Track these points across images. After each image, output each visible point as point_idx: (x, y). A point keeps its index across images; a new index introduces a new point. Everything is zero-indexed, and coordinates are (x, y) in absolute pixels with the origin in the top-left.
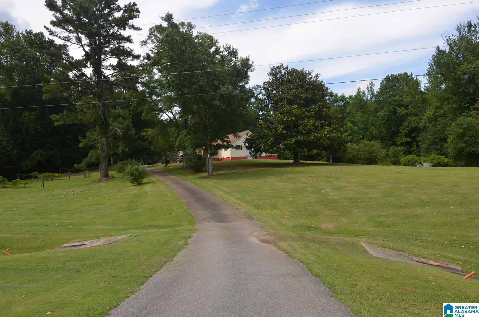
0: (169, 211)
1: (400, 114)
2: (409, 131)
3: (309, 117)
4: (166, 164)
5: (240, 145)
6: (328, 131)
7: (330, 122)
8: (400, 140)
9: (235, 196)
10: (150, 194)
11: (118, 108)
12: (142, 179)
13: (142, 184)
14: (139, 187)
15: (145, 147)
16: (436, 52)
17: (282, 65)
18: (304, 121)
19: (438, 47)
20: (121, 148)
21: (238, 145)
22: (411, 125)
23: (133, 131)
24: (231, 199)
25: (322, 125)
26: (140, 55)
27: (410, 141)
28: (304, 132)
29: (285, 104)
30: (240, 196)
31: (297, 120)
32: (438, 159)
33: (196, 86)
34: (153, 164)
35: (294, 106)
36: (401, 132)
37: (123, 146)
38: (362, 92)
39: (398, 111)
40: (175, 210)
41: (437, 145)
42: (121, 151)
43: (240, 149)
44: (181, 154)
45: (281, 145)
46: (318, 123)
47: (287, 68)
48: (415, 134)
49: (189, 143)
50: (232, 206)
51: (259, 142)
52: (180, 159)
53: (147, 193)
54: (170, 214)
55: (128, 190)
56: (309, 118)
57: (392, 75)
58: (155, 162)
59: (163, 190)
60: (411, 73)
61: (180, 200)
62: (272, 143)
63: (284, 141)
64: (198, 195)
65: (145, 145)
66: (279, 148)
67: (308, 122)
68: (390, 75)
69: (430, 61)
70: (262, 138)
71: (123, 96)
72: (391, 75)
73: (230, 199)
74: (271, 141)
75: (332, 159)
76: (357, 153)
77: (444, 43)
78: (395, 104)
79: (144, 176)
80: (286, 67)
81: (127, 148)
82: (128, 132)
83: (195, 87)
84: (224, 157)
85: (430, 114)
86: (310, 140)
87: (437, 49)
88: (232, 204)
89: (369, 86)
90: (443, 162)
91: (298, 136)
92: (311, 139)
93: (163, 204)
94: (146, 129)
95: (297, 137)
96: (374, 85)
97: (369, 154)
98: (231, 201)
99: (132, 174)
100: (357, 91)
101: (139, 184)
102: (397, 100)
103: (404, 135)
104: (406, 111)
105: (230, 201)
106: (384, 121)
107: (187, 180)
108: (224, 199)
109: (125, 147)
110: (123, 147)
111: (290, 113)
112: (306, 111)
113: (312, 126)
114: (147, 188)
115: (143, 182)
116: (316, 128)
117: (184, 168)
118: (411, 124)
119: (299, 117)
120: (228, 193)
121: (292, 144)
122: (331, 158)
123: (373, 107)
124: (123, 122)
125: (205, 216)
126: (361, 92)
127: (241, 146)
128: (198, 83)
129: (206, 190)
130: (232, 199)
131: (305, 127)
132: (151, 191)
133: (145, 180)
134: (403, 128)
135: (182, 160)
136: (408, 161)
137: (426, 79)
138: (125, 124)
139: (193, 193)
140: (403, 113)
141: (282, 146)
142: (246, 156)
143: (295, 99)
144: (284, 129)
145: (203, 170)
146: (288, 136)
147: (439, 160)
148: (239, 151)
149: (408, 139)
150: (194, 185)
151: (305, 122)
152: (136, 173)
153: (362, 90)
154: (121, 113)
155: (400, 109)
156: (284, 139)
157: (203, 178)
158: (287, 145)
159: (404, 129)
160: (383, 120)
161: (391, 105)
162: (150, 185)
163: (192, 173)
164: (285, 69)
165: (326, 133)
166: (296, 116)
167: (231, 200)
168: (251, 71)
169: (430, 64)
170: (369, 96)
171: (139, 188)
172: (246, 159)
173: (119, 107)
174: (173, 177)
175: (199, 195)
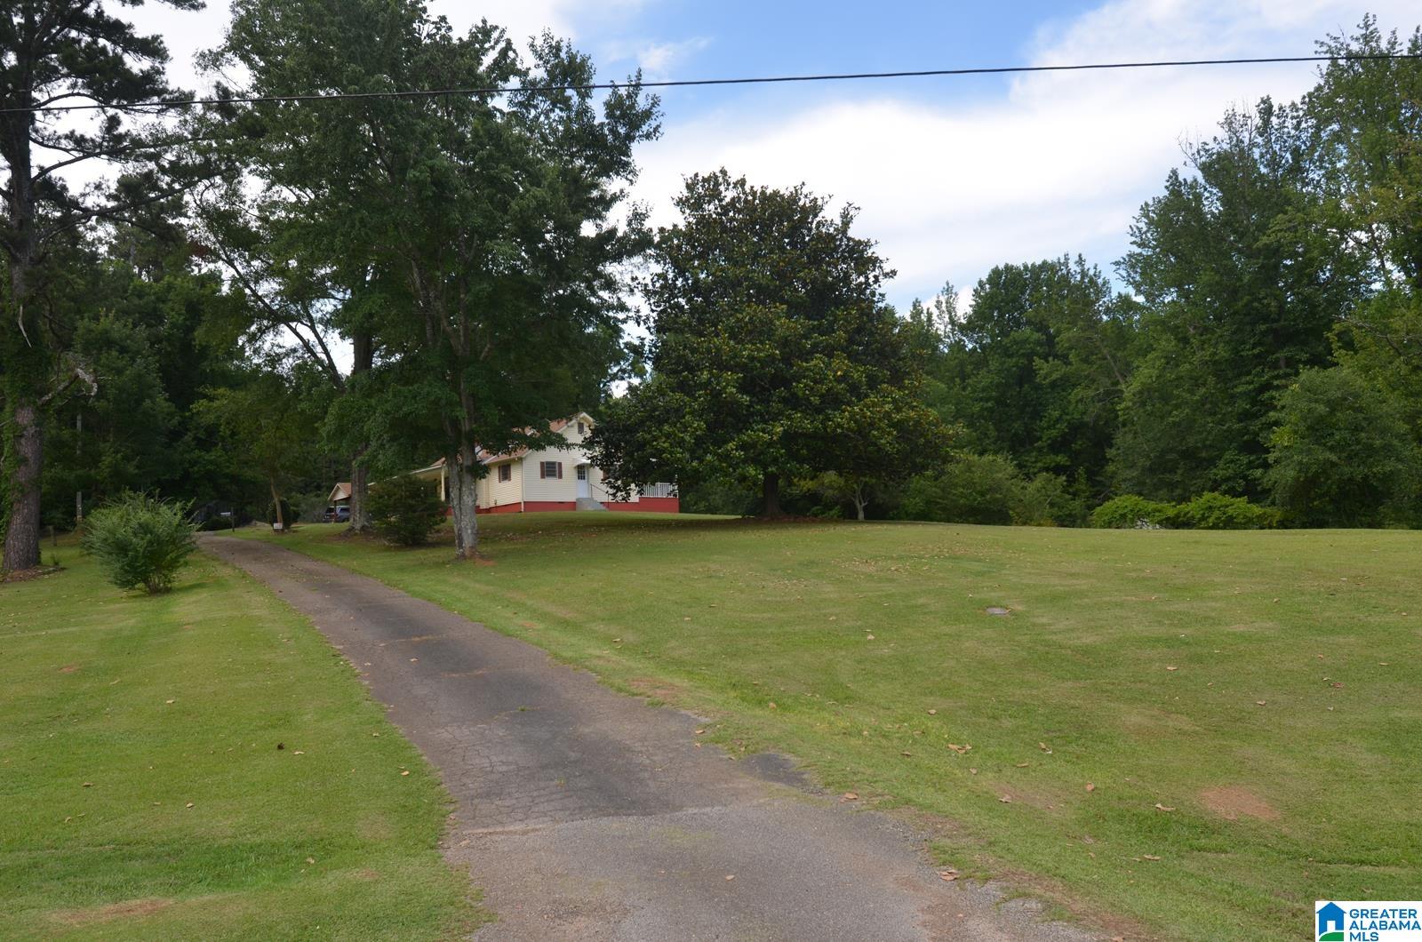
0: (274, 727)
1: (1045, 379)
2: (1064, 436)
3: (829, 352)
4: (287, 524)
5: (554, 463)
6: (894, 401)
7: (897, 371)
8: (1036, 462)
9: (609, 640)
10: (191, 633)
11: (107, 316)
12: (171, 571)
13: (168, 591)
14: (150, 604)
15: (212, 468)
16: (1166, 187)
17: (724, 172)
18: (812, 363)
19: (1174, 172)
20: (107, 460)
21: (548, 463)
22: (1068, 417)
23: (161, 402)
24: (597, 652)
25: (873, 383)
26: (191, 95)
27: (1068, 463)
28: (815, 400)
29: (741, 301)
30: (630, 637)
31: (787, 360)
32: (1227, 506)
33: (421, 172)
34: (237, 525)
35: (776, 307)
36: (1040, 438)
37: (116, 452)
38: (925, 311)
39: (1040, 369)
40: (306, 718)
41: (1173, 471)
42: (108, 470)
43: (554, 475)
44: (341, 495)
45: (731, 445)
46: (858, 374)
47: (742, 182)
48: (1080, 443)
49: (380, 419)
50: (620, 690)
51: (648, 437)
52: (338, 511)
53: (179, 627)
54: (280, 747)
55: (95, 616)
56: (830, 356)
57: (1008, 268)
58: (243, 520)
59: (257, 612)
60: (1080, 256)
61: (336, 664)
62: (698, 439)
63: (740, 431)
64: (424, 638)
65: (211, 462)
66: (726, 457)
67: (828, 365)
68: (1001, 267)
69: (1133, 222)
70: (661, 422)
71: (135, 287)
72: (1007, 266)
73: (590, 651)
74: (696, 429)
75: (865, 509)
76: (941, 494)
77: (1185, 163)
78: (1022, 351)
79: (179, 556)
80: (738, 182)
81: (135, 463)
82: (139, 402)
83: (418, 174)
84: (499, 504)
85: (1151, 377)
86: (835, 430)
87: (1170, 177)
88: (618, 681)
89: (943, 299)
90: (1245, 517)
91: (790, 414)
92: (839, 425)
93: (245, 685)
94: (210, 391)
95: (789, 418)
96: (956, 294)
97: (983, 494)
98: (601, 662)
99: (121, 548)
100: (912, 309)
101: (155, 591)
102: (1026, 341)
103: (1049, 445)
104: (1064, 369)
105: (595, 662)
106: (990, 404)
107: (369, 575)
108: (564, 654)
109: (126, 458)
110: (119, 456)
111: (760, 331)
112: (814, 329)
113: (839, 380)
114: (185, 608)
115: (176, 584)
116: (854, 389)
117: (356, 534)
118: (1068, 414)
119: (792, 350)
120: (564, 624)
121: (771, 444)
122: (860, 507)
123: (957, 361)
124: (120, 364)
125: (494, 759)
126: (922, 312)
127: (560, 464)
128: (429, 162)
129: (461, 613)
130: (599, 653)
131: (816, 382)
132: (200, 618)
133: (183, 576)
134: (1044, 424)
135: (345, 514)
136: (1121, 515)
137: (1118, 276)
138: (128, 372)
139: (401, 626)
140: (1055, 376)
141: (737, 450)
142: (573, 500)
143: (776, 286)
144: (743, 389)
145: (430, 540)
146: (752, 414)
147: (1230, 511)
148: (551, 482)
149: (1061, 459)
150: (402, 592)
151: (815, 365)
152: (140, 543)
153: (925, 306)
154: (116, 335)
155: (1046, 365)
156: (741, 425)
157: (439, 565)
158: (753, 445)
159: (1049, 428)
160: (987, 400)
161: (1010, 356)
162: (204, 595)
163: (388, 549)
164: (735, 185)
165: (887, 407)
166: (784, 343)
167: (599, 657)
168: (648, 136)
169: (1135, 229)
170: (942, 327)
171: (148, 608)
172: (574, 509)
173: (108, 311)
174: (307, 565)
175: (430, 637)
